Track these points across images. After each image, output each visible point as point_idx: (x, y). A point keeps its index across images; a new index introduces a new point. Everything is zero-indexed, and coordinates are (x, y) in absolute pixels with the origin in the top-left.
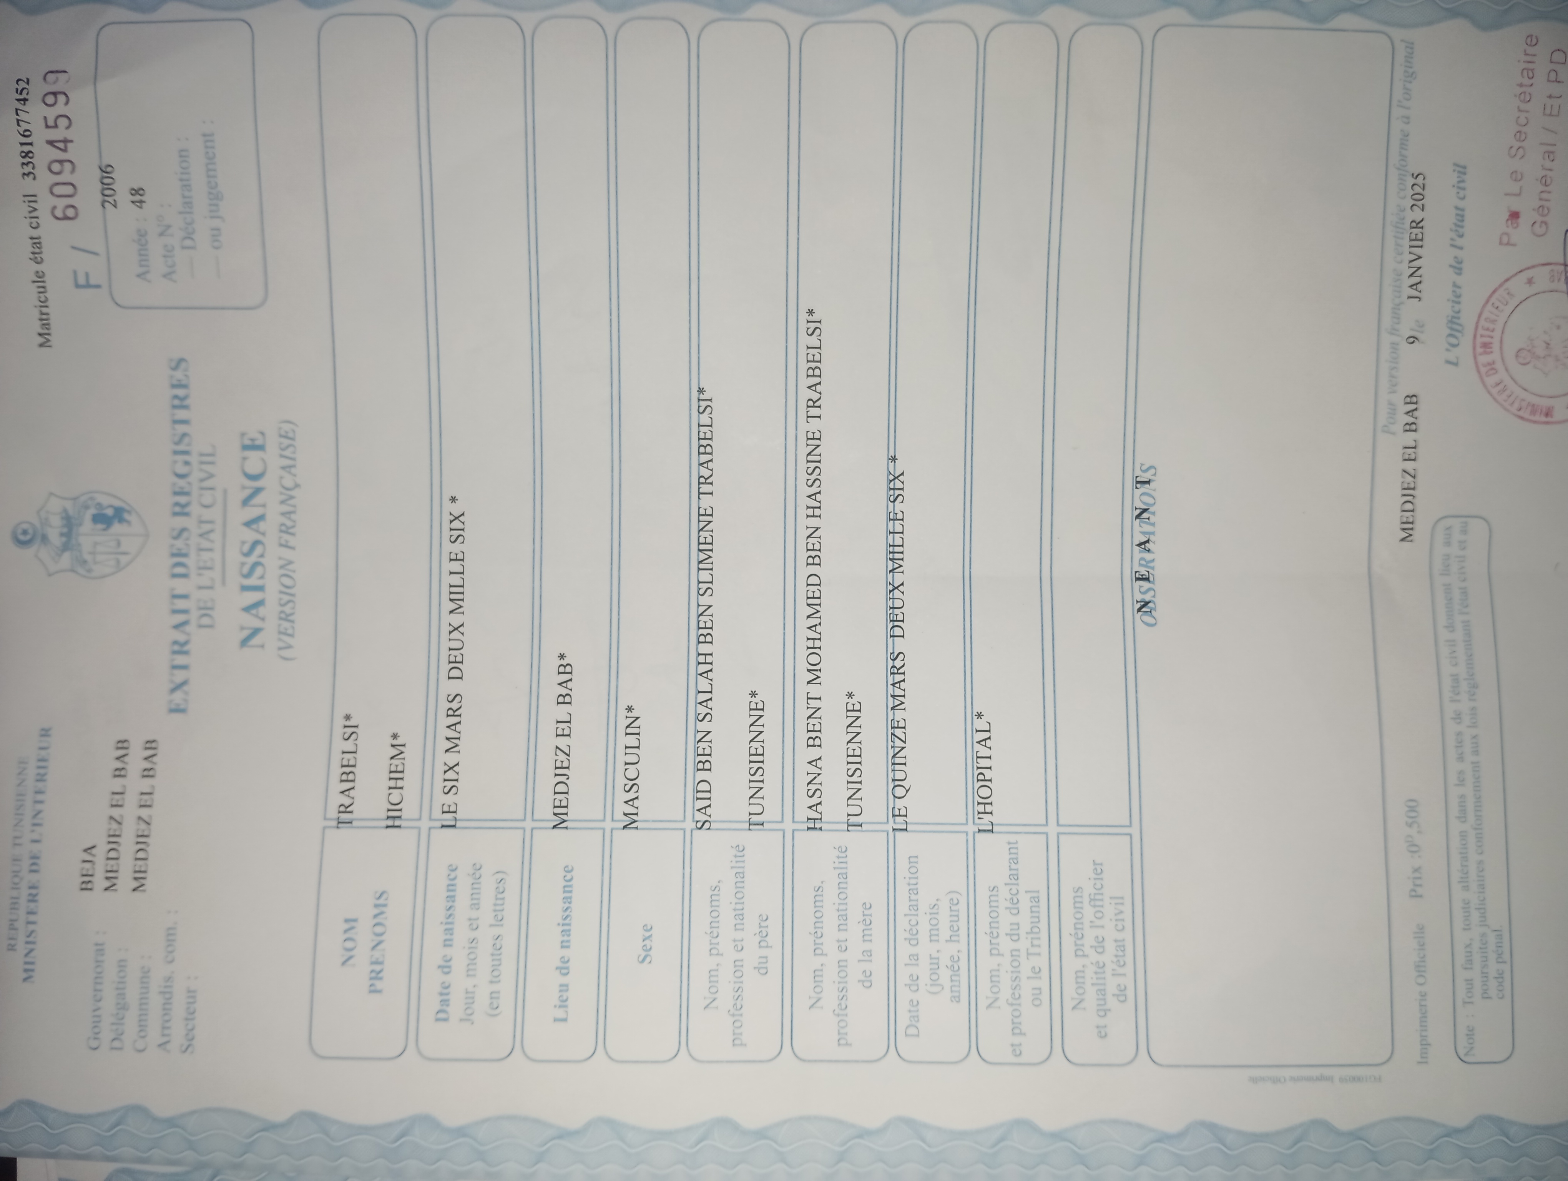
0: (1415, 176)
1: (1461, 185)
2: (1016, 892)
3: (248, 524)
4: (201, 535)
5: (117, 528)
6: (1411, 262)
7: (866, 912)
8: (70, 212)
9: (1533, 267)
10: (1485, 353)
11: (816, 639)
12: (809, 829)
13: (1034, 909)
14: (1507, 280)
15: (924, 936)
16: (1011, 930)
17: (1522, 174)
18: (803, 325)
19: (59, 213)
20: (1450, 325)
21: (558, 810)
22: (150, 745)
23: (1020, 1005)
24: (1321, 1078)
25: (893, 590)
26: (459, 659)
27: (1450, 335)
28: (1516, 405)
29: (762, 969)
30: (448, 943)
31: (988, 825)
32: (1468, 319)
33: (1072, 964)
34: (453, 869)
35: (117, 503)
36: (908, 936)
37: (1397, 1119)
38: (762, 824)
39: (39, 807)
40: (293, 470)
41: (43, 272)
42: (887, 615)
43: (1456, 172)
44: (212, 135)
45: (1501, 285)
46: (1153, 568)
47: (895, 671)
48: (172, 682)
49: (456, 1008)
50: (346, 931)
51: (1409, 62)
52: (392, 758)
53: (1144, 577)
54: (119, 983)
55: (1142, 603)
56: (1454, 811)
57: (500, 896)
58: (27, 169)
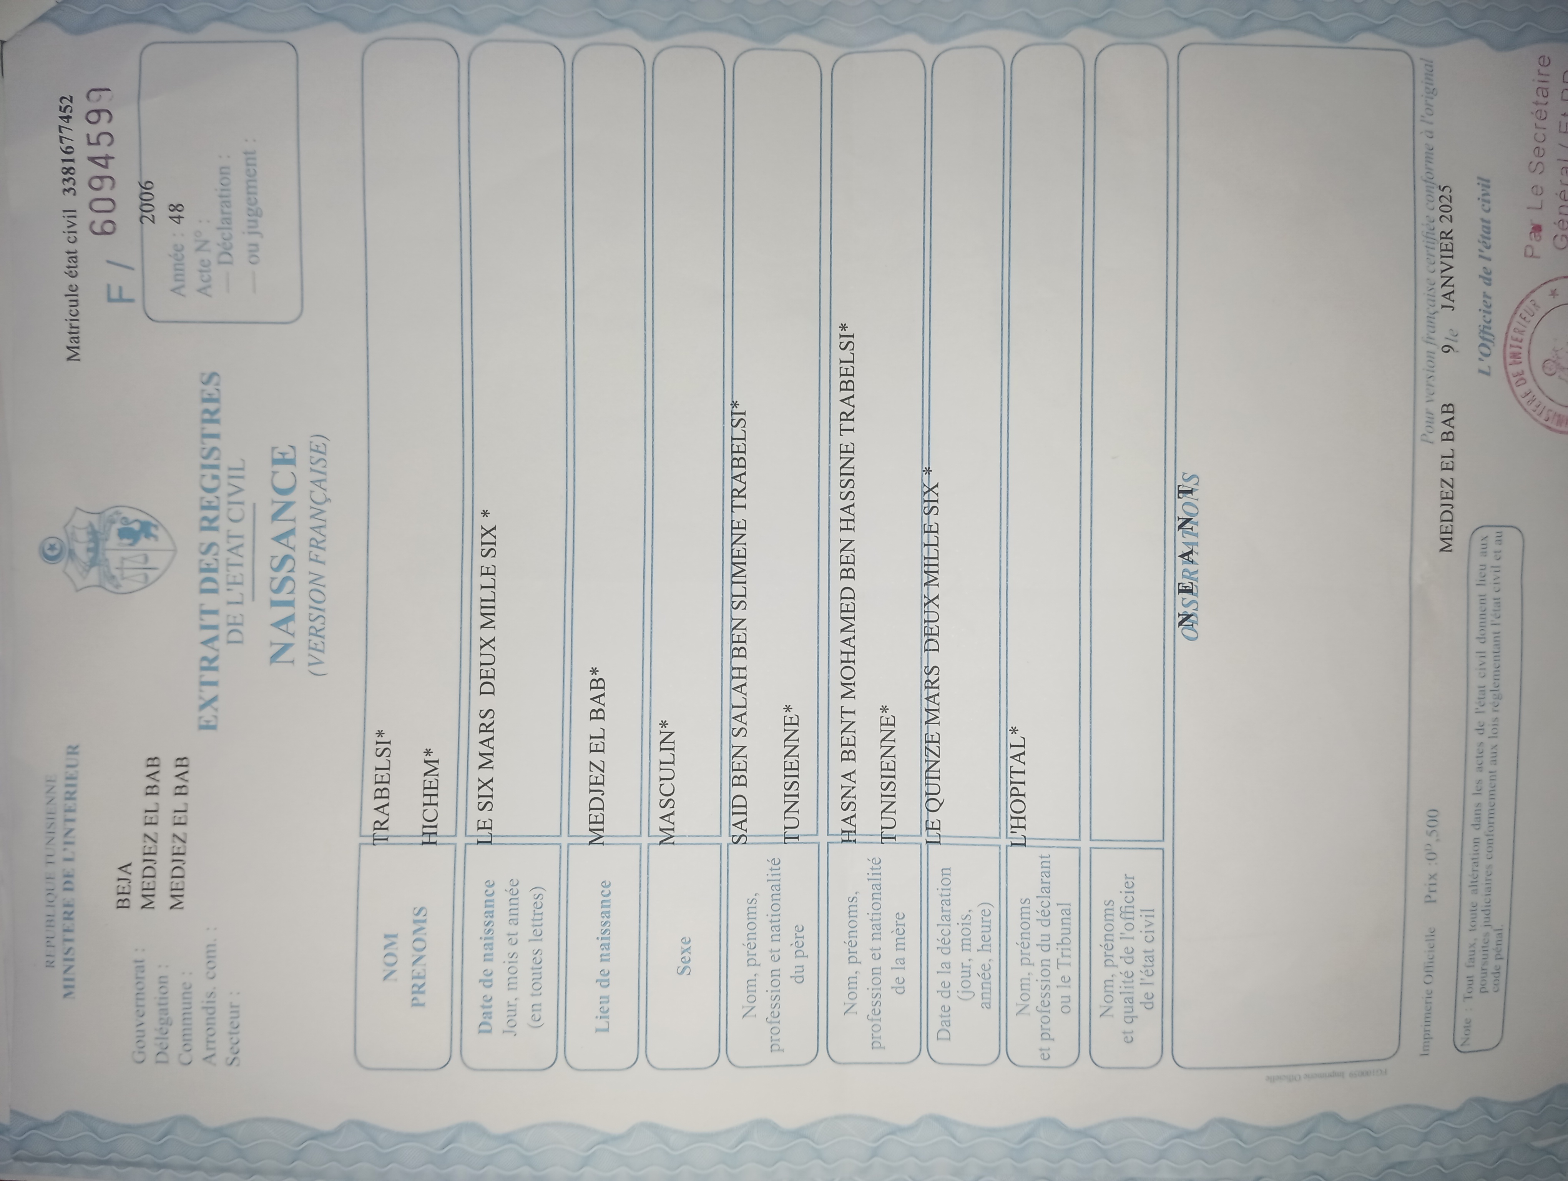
0: (1442, 188)
1: (1486, 198)
2: (1048, 904)
3: (277, 539)
4: (230, 550)
5: (143, 543)
6: (1442, 271)
7: (900, 922)
8: (108, 228)
9: (1556, 279)
10: (1516, 363)
11: (850, 653)
12: (843, 841)
13: (1065, 921)
14: (1533, 291)
15: (956, 945)
16: (1042, 940)
17: (1542, 188)
18: (836, 340)
19: (97, 228)
20: (1482, 335)
21: (593, 826)
22: (182, 762)
23: (1049, 1012)
24: (1334, 1075)
25: (928, 603)
26: (490, 674)
27: (1482, 345)
28: (1544, 416)
29: (798, 977)
30: (488, 958)
31: (1021, 838)
32: (1498, 329)
33: (1101, 974)
34: (490, 884)
35: (143, 517)
36: (940, 945)
37: (1398, 1108)
38: (797, 838)
39: (70, 825)
40: (323, 485)
41: (76, 285)
42: (921, 628)
43: (1481, 185)
44: (254, 153)
45: (1527, 296)
46: (1196, 580)
47: (930, 685)
48: (201, 698)
49: (499, 1020)
50: (386, 947)
51: (1430, 79)
52: (425, 774)
53: (1187, 588)
54: (161, 998)
55: (1184, 617)
56: (1470, 818)
57: (538, 911)
58: (68, 185)
